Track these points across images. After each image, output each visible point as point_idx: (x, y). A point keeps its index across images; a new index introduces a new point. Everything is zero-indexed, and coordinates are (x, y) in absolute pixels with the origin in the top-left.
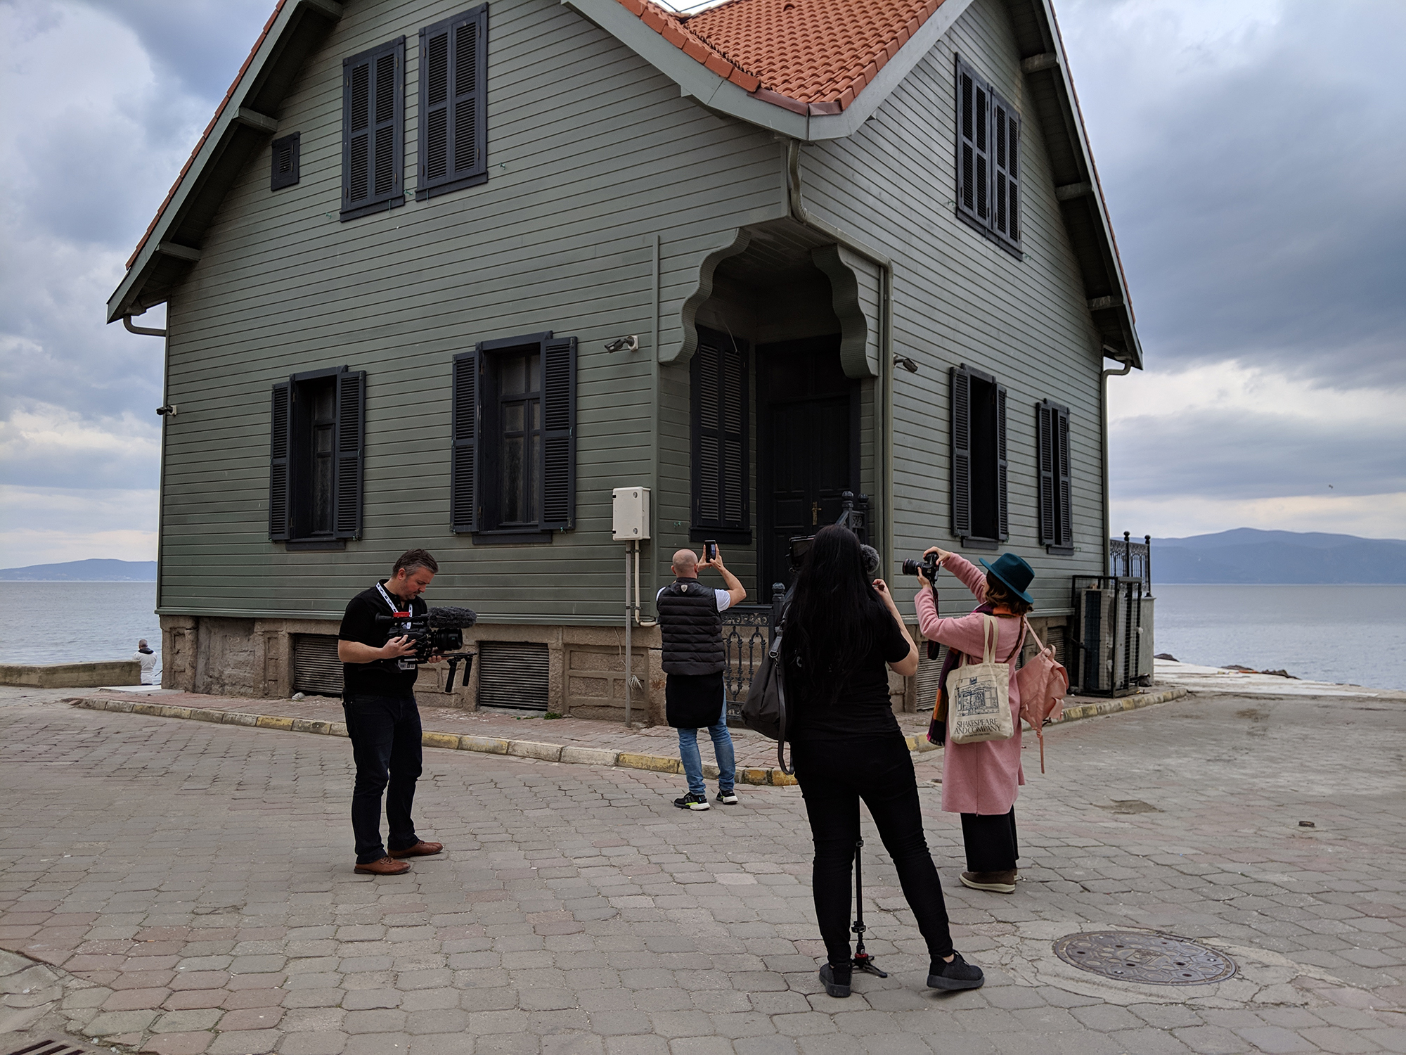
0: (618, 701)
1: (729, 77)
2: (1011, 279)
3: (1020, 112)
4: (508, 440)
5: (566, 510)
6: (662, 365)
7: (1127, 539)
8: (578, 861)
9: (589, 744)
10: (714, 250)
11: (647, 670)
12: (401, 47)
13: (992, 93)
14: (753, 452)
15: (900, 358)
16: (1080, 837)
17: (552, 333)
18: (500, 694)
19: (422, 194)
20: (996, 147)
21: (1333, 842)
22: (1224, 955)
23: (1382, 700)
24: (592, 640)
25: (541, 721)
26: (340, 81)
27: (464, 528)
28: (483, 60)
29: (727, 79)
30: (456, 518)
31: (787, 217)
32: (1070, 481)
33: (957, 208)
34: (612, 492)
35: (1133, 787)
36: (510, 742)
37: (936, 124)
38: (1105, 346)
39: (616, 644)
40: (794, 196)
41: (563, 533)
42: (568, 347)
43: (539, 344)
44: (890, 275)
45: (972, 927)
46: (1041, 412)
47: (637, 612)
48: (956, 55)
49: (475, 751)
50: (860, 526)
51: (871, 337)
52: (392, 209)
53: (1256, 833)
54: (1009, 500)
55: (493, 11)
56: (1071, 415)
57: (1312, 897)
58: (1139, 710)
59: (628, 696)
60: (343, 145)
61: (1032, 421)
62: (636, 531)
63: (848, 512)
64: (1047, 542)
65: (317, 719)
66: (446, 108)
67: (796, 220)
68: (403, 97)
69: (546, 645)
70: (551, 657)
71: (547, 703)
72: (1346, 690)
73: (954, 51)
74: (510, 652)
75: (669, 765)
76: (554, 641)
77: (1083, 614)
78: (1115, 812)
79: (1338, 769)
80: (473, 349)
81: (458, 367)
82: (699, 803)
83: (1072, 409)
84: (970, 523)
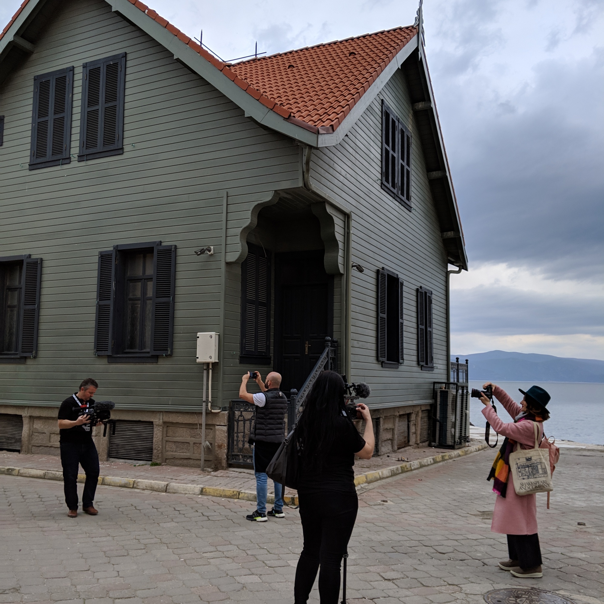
0: (196, 456)
1: (273, 109)
2: (405, 221)
3: (411, 132)
4: (131, 302)
5: (167, 344)
6: (228, 264)
7: (457, 361)
8: (205, 555)
9: (183, 482)
10: (259, 202)
11: (214, 438)
12: (72, 72)
13: (399, 121)
14: (272, 312)
15: (355, 264)
16: (472, 533)
17: (161, 242)
18: (122, 451)
19: (81, 158)
20: (400, 151)
21: (597, 534)
22: (570, 600)
23: (589, 450)
24: (181, 420)
25: (148, 467)
26: (32, 88)
27: (103, 353)
28: (122, 85)
29: (271, 109)
30: (97, 347)
31: (302, 187)
32: (432, 330)
33: (382, 183)
34: (197, 335)
35: (486, 503)
36: (135, 481)
37: (372, 137)
38: (449, 258)
39: (195, 423)
40: (306, 175)
41: (165, 357)
42: (171, 251)
43: (153, 248)
44: (350, 219)
45: (437, 588)
46: (419, 293)
47: (209, 404)
48: (382, 100)
49: (112, 486)
50: (333, 356)
51: (341, 253)
52: (62, 164)
53: (557, 529)
54: (404, 341)
55: (129, 57)
56: (433, 295)
57: (600, 565)
58: (468, 456)
59: (203, 453)
60: (32, 125)
61: (414, 298)
62: (211, 357)
63: (328, 349)
64: (421, 363)
65: (9, 466)
66: (98, 109)
67: (306, 189)
68: (71, 101)
69: (152, 422)
70: (155, 430)
71: (152, 457)
72: (569, 444)
73: (381, 99)
74: (129, 426)
75: (233, 494)
76: (157, 420)
77: (438, 403)
78: (482, 518)
79: (584, 491)
80: (112, 249)
81: (102, 258)
82: (262, 517)
83: (434, 292)
84: (386, 354)
